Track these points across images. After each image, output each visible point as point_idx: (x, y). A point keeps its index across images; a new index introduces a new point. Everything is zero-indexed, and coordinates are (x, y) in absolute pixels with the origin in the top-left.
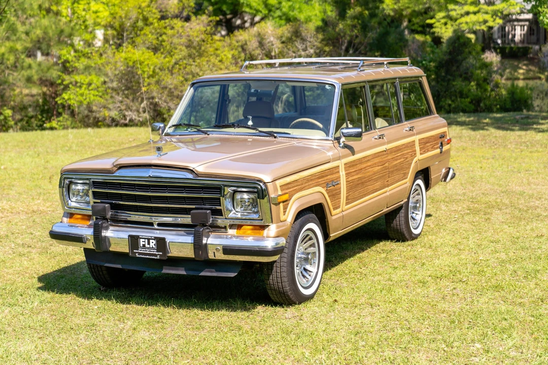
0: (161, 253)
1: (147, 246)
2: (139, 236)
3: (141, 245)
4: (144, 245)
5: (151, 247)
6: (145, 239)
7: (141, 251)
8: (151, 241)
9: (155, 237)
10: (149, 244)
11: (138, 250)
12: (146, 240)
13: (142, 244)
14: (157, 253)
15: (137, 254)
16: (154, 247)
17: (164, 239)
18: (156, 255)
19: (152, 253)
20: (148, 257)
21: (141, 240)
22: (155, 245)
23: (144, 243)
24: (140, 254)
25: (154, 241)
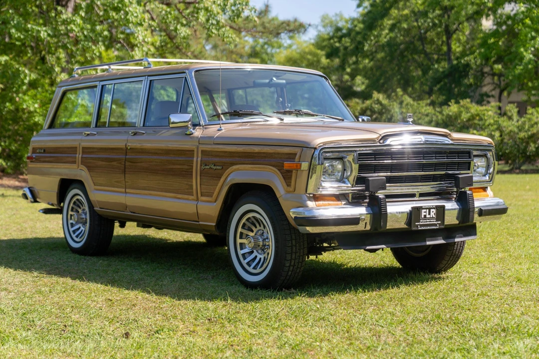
0: (440, 222)
1: (428, 216)
2: (422, 207)
3: (423, 217)
4: (425, 216)
5: (431, 216)
6: (426, 209)
7: (422, 222)
8: (432, 210)
9: (436, 206)
10: (429, 214)
11: (419, 222)
12: (428, 210)
13: (423, 214)
14: (436, 223)
15: (419, 226)
16: (434, 216)
17: (443, 207)
18: (435, 225)
19: (432, 223)
20: (429, 228)
21: (423, 211)
22: (435, 214)
23: (425, 214)
24: (421, 226)
25: (434, 210)
